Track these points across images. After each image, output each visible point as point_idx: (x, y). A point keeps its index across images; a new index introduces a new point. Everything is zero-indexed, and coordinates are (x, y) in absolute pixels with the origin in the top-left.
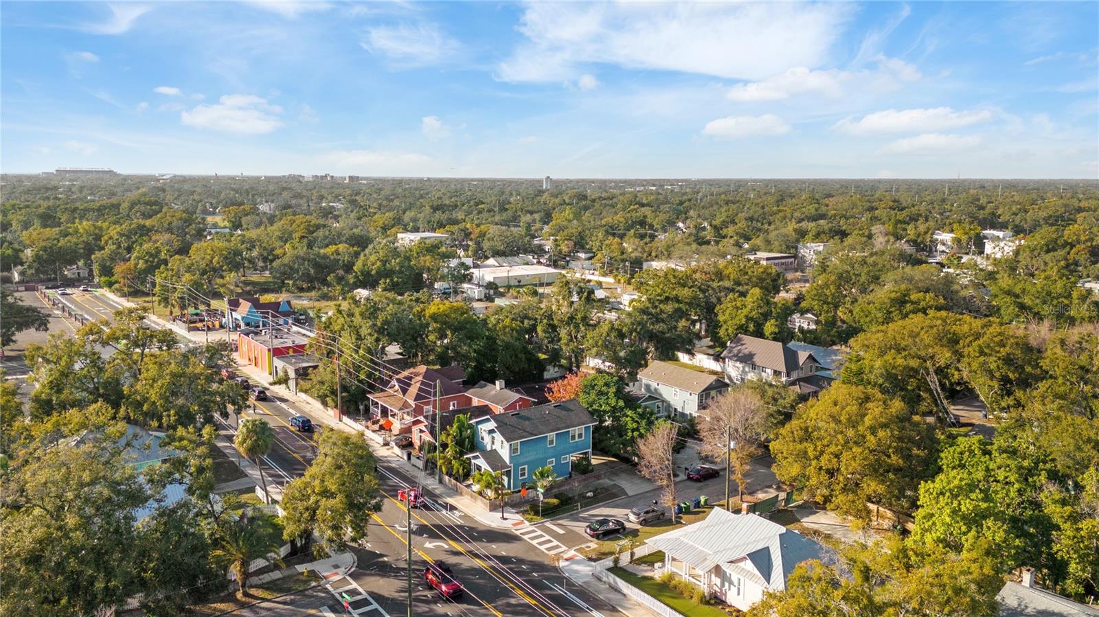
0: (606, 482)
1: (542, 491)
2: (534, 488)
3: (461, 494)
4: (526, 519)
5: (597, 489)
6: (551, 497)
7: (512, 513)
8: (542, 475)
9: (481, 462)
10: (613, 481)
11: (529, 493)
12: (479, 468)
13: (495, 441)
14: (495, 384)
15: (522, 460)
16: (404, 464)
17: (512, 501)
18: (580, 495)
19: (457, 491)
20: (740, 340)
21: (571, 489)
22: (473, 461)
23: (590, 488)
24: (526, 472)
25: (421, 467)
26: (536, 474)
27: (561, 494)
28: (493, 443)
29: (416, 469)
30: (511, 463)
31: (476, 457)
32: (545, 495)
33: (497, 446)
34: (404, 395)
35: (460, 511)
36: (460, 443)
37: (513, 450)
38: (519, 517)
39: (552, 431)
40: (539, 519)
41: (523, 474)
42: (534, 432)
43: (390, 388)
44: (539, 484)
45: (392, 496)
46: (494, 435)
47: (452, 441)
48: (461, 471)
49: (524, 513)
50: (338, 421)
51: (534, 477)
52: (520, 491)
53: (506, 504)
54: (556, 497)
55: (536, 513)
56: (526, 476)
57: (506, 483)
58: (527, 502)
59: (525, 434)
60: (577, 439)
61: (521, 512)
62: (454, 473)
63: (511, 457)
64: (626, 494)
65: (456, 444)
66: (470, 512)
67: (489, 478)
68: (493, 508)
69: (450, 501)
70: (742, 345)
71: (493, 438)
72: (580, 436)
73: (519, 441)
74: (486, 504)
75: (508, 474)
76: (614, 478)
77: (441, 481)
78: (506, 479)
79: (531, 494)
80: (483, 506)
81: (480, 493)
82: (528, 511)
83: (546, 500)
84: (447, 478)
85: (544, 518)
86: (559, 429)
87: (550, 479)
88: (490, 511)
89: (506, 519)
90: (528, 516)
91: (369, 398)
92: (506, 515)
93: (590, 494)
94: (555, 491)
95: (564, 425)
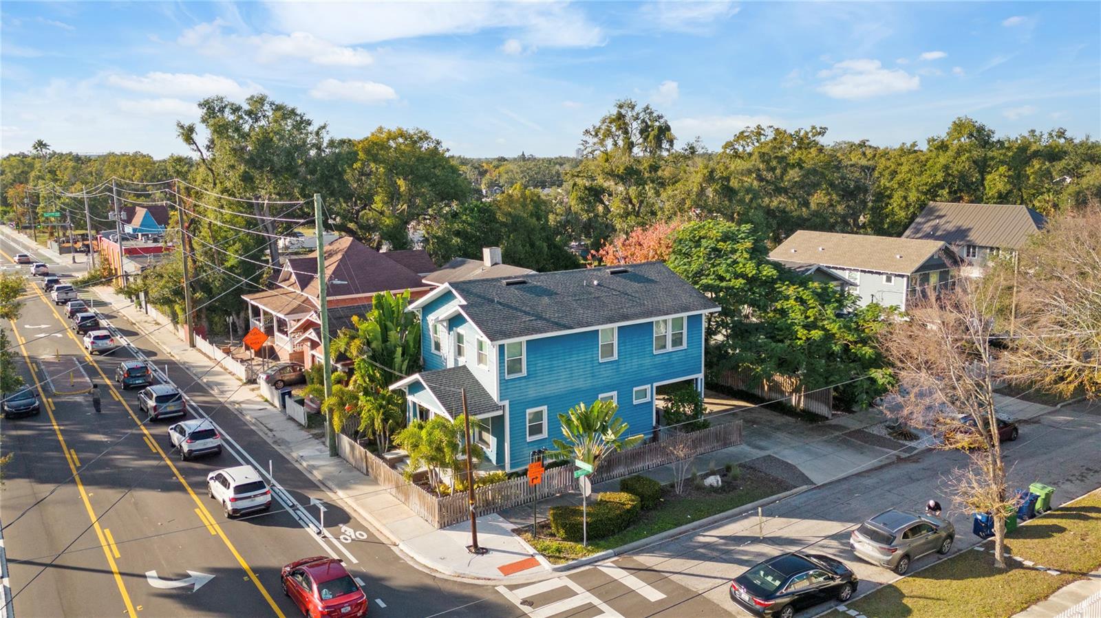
0: (744, 451)
1: (588, 468)
2: (566, 464)
3: (375, 481)
4: (543, 552)
5: (728, 469)
6: (611, 489)
7: (503, 532)
8: (587, 424)
9: (426, 399)
10: (761, 448)
11: (551, 478)
12: (424, 414)
13: (465, 345)
14: (481, 259)
15: (532, 392)
16: (272, 416)
17: (507, 498)
18: (688, 482)
19: (367, 474)
20: (932, 211)
21: (661, 468)
22: (410, 398)
23: (712, 465)
24: (545, 422)
25: (303, 423)
26: (569, 422)
27: (638, 478)
28: (459, 352)
29: (292, 424)
30: (502, 398)
31: (415, 387)
32: (597, 480)
33: (469, 360)
34: (302, 290)
35: (359, 527)
36: (382, 357)
37: (508, 366)
38: (522, 545)
39: (611, 320)
40: (582, 553)
41: (536, 430)
42: (564, 321)
43: (285, 280)
44: (579, 451)
45: (194, 486)
46: (461, 330)
47: (361, 352)
48: (378, 424)
49: (537, 531)
50: (188, 347)
51: (565, 431)
52: (525, 473)
53: (489, 507)
54: (625, 487)
55: (573, 534)
56: (545, 434)
57: (491, 453)
58: (547, 499)
59: (540, 323)
60: (669, 348)
61: (528, 529)
62: (361, 428)
63: (503, 383)
64: (807, 481)
65: (373, 358)
66: (385, 533)
67: (438, 434)
68: (451, 518)
69: (343, 498)
70: (940, 217)
71: (460, 338)
72: (677, 341)
73: (524, 339)
74: (430, 510)
75: (496, 426)
76: (763, 444)
77: (335, 452)
78: (492, 440)
79: (557, 480)
80: (424, 512)
81: (420, 479)
82: (547, 526)
83: (599, 496)
84: (346, 441)
85: (599, 547)
86: (626, 318)
87: (610, 436)
88: (443, 526)
89: (482, 551)
90: (547, 542)
91: (246, 303)
92: (484, 539)
93: (714, 480)
94: (620, 471)
95: (637, 310)
